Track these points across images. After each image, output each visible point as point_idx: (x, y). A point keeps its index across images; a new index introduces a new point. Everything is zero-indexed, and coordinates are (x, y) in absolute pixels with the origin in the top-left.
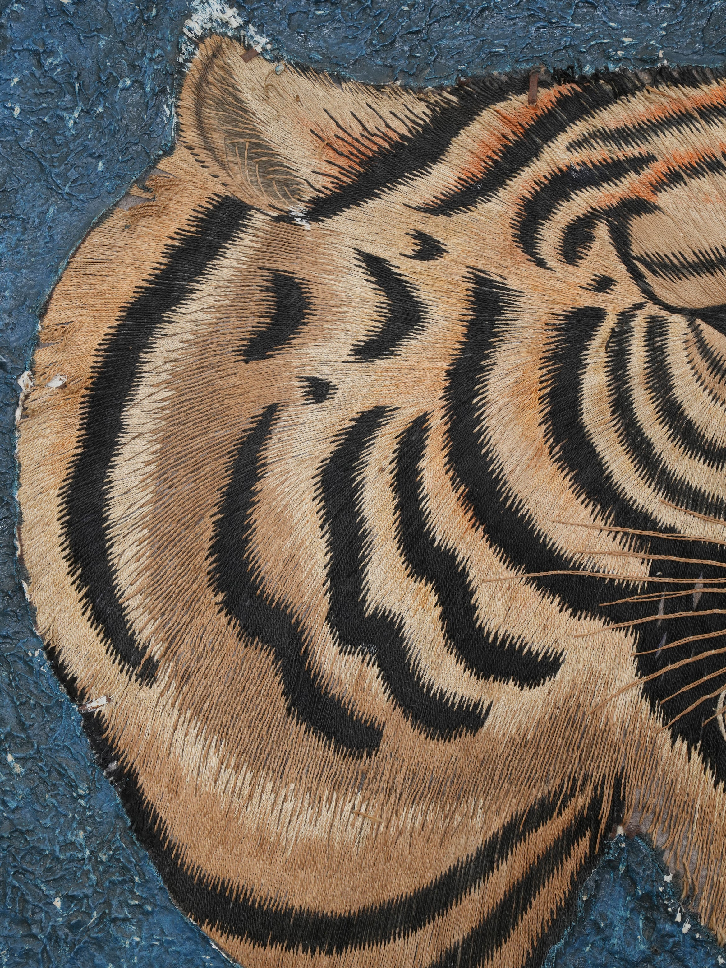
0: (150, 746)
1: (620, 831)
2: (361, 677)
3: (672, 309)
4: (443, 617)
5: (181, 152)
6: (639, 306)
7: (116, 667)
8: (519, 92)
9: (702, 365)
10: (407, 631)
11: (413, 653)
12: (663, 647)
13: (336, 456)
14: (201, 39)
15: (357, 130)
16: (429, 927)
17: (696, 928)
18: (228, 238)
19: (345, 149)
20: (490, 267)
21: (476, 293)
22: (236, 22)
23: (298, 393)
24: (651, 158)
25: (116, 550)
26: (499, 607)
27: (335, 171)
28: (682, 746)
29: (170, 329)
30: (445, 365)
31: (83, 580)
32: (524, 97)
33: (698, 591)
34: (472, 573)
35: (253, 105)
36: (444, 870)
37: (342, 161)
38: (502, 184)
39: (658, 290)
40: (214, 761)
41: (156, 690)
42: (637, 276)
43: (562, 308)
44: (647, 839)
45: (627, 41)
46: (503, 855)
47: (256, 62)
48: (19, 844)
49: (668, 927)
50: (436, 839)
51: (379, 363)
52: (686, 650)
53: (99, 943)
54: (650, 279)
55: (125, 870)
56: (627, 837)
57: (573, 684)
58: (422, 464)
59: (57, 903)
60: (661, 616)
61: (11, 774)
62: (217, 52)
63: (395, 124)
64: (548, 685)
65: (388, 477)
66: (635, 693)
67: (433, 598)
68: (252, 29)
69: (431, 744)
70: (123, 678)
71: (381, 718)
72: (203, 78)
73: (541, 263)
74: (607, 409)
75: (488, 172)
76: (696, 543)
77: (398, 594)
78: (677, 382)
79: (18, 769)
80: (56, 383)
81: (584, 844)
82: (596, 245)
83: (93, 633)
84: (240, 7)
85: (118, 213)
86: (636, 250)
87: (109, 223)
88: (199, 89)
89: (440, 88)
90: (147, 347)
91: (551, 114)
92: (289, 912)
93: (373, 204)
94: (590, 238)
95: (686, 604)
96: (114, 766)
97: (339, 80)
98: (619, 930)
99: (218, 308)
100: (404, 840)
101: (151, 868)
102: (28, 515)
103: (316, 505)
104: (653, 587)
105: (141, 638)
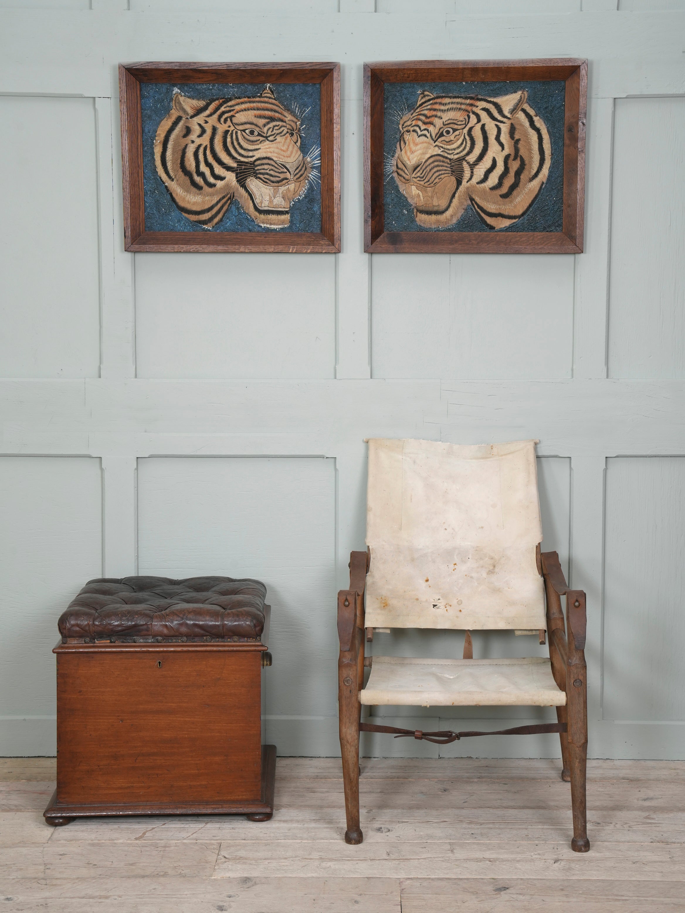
0: (173, 190)
1: (234, 199)
2: (200, 180)
3: (238, 130)
4: (210, 172)
5: (173, 110)
6: (234, 130)
7: (168, 179)
8: (217, 100)
9: (243, 137)
10: (206, 174)
11: (207, 177)
12: (239, 175)
13: (195, 151)
14: (175, 94)
15: (196, 106)
16: (210, 212)
17: (244, 211)
18: (180, 121)
19: (195, 109)
20: (214, 124)
21: (213, 128)
22: (179, 92)
23: (190, 142)
24: (234, 110)
25: (168, 164)
26: (217, 170)
27: (193, 112)
28: (242, 188)
29: (173, 134)
30: (209, 138)
31: (164, 168)
32: (218, 101)
33: (243, 168)
34: (214, 166)
35: (182, 103)
36: (212, 205)
37: (194, 111)
38: (216, 113)
39: (236, 127)
40: (182, 191)
41: (174, 182)
42: (234, 126)
43: (224, 130)
44: (237, 200)
45: (231, 93)
46: (219, 203)
47: (182, 97)
48: (158, 202)
49: (240, 211)
50: (211, 201)
51: (201, 138)
52: (242, 176)
53: (168, 214)
54: (235, 126)
55: (171, 205)
56: (235, 200)
57: (227, 181)
58: (207, 152)
59: (163, 210)
60: (238, 171)
61: (156, 193)
62: (177, 96)
63: (201, 105)
64: (224, 181)
65: (203, 153)
66: (235, 181)
67: (209, 170)
68: (182, 92)
69: (209, 189)
70: (169, 181)
71: (203, 186)
72: (176, 99)
73: (221, 124)
74: (230, 143)
75: (214, 111)
76: (243, 161)
77: (204, 169)
78: (239, 140)
79: (157, 193)
80: (159, 142)
81: (229, 201)
82: (228, 121)
83: (165, 175)
84: (180, 90)
85: (165, 118)
86: (233, 122)
87: (164, 120)
88: (175, 101)
89: (207, 100)
90: (170, 136)
91: (221, 103)
92: (192, 210)
93: (199, 116)
94: (227, 120)
95: (242, 169)
96: (169, 192)
97: (193, 99)
98: (234, 212)
99: (179, 131)
100: (206, 201)
101: (175, 205)
102: (156, 159)
103: (193, 157)
104: (237, 167)
105: (171, 176)
